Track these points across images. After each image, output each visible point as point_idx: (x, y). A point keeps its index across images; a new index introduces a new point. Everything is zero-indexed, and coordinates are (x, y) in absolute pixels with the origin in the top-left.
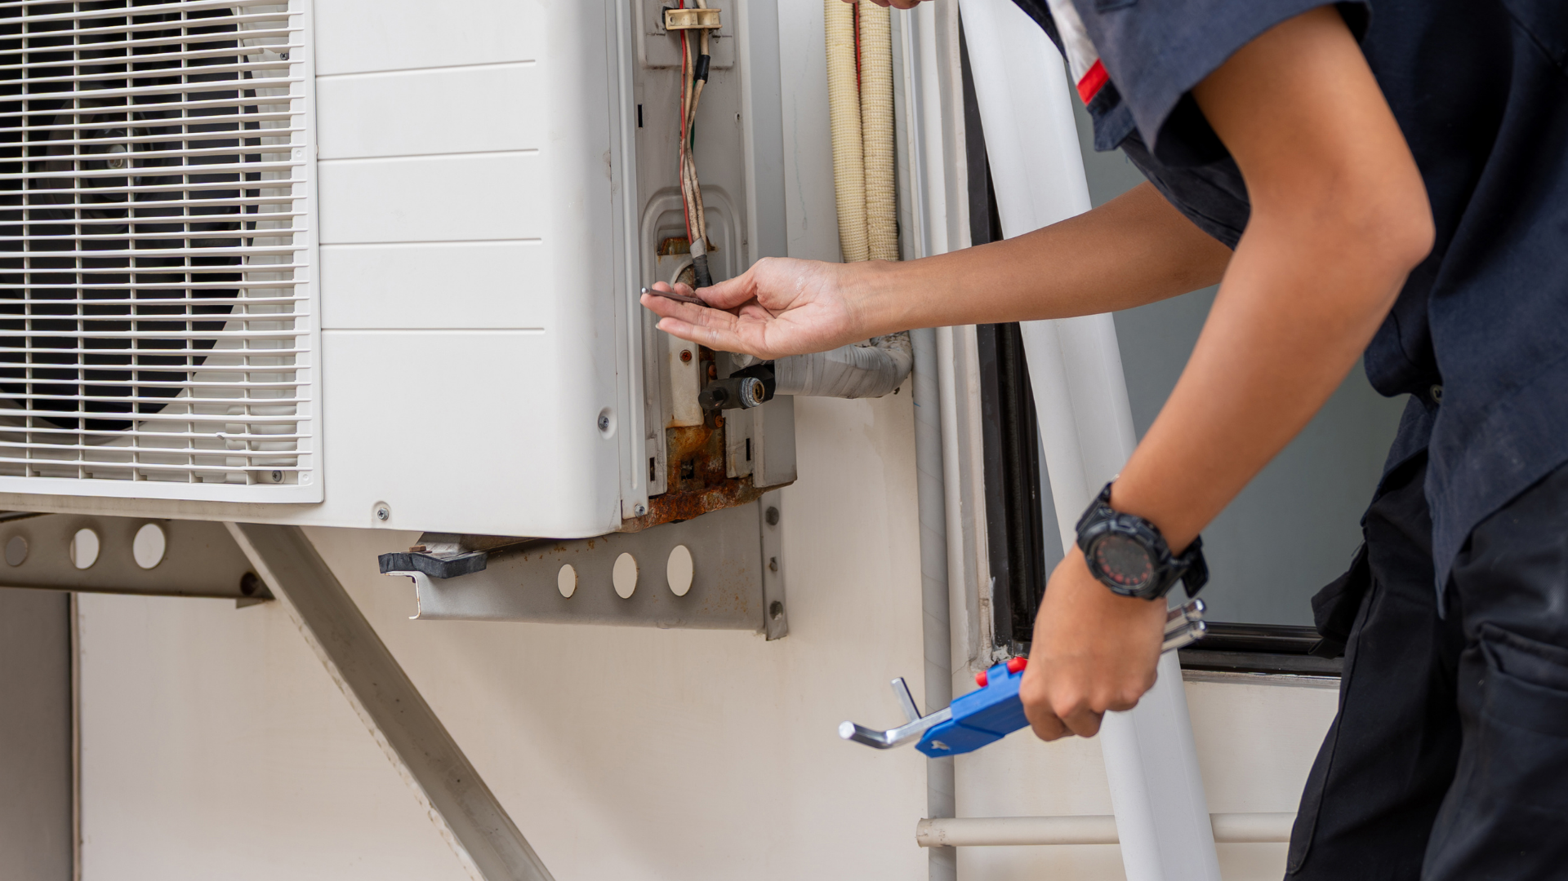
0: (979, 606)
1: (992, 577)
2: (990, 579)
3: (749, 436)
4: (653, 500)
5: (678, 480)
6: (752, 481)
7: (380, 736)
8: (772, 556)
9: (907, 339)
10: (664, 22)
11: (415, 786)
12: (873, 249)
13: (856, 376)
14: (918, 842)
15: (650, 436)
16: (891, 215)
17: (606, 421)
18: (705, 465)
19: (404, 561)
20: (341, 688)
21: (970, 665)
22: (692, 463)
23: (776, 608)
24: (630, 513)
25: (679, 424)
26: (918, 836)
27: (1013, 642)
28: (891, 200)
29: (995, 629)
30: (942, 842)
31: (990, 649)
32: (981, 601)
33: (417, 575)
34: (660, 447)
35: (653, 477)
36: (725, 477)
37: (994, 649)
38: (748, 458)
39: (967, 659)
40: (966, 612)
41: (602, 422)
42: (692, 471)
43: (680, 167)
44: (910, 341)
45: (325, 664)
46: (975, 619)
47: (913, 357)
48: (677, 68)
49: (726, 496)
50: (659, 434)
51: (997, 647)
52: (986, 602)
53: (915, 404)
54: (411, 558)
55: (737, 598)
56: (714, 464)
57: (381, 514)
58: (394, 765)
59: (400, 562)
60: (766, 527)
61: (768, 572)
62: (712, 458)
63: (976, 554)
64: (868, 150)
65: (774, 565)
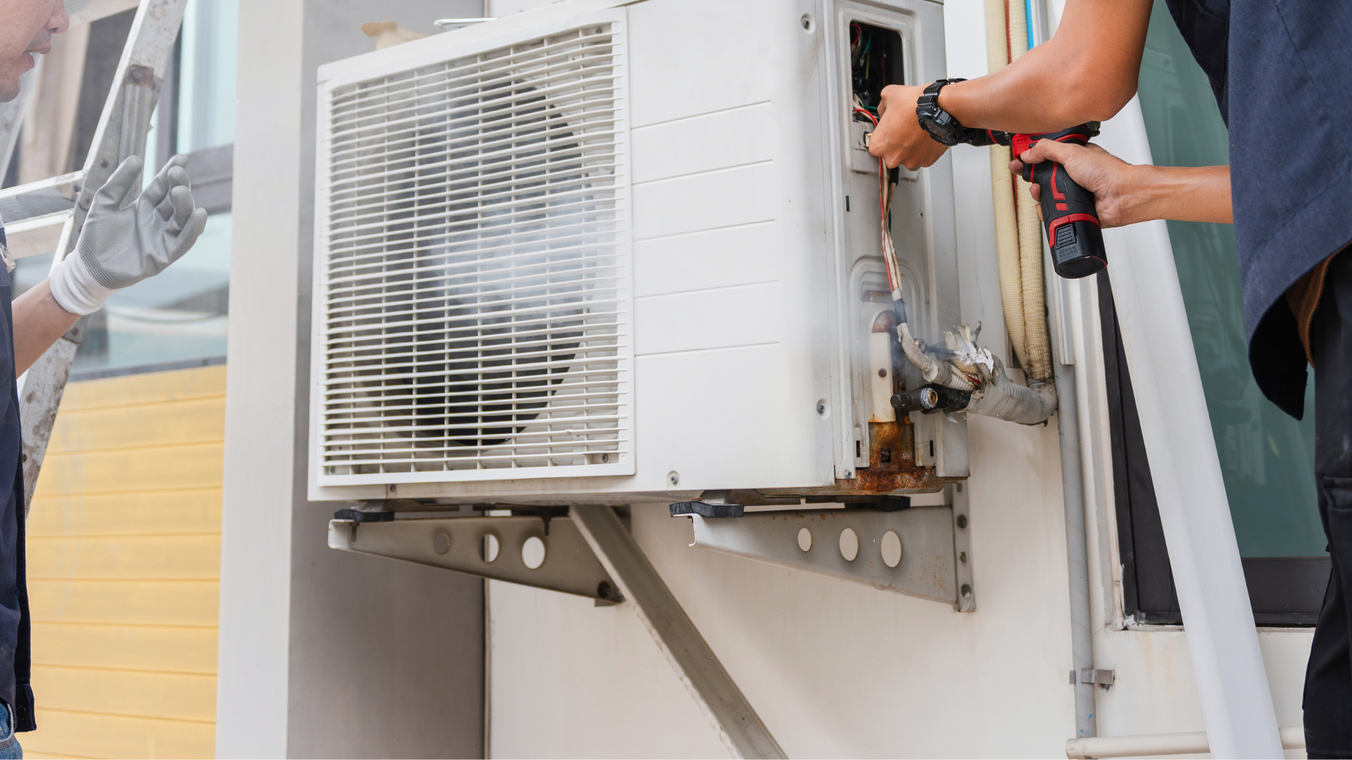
0: (1113, 586)
1: (1121, 564)
2: (1120, 566)
3: (932, 439)
4: (859, 471)
5: (879, 462)
6: (935, 472)
7: (687, 681)
8: (963, 551)
9: (1053, 387)
10: (865, 142)
11: (710, 716)
12: (1028, 323)
13: (1011, 403)
14: (1068, 755)
15: (857, 425)
16: (1041, 300)
17: (822, 408)
18: (899, 455)
19: (686, 507)
20: (661, 648)
21: (1106, 627)
22: (889, 451)
23: (966, 589)
24: (841, 476)
25: (878, 420)
26: (1067, 750)
27: (1138, 613)
28: (1040, 289)
29: (1125, 603)
30: (1085, 755)
31: (1122, 618)
32: (1114, 582)
33: (695, 516)
34: (864, 435)
35: (858, 455)
36: (915, 465)
37: (1124, 618)
38: (932, 454)
39: (1104, 623)
40: (1102, 588)
41: (820, 408)
42: (889, 456)
43: (880, 240)
44: (1056, 390)
45: (650, 632)
46: (1109, 596)
47: (1058, 400)
48: (875, 174)
49: (916, 479)
50: (863, 425)
51: (1127, 616)
52: (1118, 583)
53: (1060, 434)
54: (691, 505)
55: (935, 576)
56: (906, 456)
57: (673, 480)
58: (696, 701)
59: (684, 508)
60: (958, 530)
61: (959, 562)
62: (905, 451)
63: (1110, 548)
64: (1023, 253)
65: (964, 557)
